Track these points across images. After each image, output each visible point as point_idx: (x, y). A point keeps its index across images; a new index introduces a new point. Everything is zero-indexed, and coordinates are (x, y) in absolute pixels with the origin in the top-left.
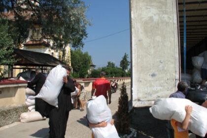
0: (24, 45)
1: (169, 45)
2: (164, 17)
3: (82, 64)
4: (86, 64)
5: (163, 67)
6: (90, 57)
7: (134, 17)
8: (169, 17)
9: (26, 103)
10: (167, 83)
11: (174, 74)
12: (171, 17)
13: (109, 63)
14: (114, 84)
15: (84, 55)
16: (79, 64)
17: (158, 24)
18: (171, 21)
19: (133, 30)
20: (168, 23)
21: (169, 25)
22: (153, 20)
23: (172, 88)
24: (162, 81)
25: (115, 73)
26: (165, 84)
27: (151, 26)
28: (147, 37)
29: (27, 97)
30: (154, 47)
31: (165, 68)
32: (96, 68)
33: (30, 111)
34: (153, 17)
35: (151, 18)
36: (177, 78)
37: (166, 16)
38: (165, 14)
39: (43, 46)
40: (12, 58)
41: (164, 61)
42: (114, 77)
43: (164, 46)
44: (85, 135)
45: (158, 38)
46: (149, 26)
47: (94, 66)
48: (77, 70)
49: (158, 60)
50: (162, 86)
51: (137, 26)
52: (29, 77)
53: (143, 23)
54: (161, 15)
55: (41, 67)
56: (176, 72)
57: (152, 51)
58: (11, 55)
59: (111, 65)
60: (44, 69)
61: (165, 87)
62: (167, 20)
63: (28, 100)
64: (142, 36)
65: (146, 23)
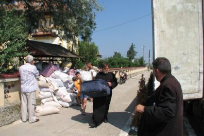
0: (32, 36)
1: (193, 36)
2: (188, 6)
3: (89, 54)
4: (93, 54)
5: (187, 59)
6: (97, 47)
7: (156, 6)
8: (193, 6)
9: (39, 95)
10: (190, 76)
11: (198, 67)
12: (195, 6)
13: (116, 53)
14: (123, 75)
15: (91, 45)
16: (86, 55)
17: (182, 13)
18: (195, 10)
19: (155, 20)
20: (192, 12)
21: (193, 15)
22: (176, 10)
23: (196, 82)
24: (186, 74)
25: (123, 63)
26: (189, 78)
27: (175, 16)
28: (170, 27)
29: (40, 90)
30: (178, 38)
31: (189, 61)
32: (102, 58)
33: (43, 104)
34: (176, 6)
35: (174, 7)
36: (201, 71)
37: (190, 5)
38: (190, 2)
39: (50, 37)
40: (25, 51)
41: (187, 53)
42: (122, 67)
43: (188, 37)
44: (102, 130)
45: (182, 29)
46: (172, 15)
47: (100, 56)
48: (84, 60)
49: (182, 52)
50: (185, 80)
51: (159, 16)
52: (41, 69)
53: (166, 13)
54: (184, 4)
55: (51, 58)
56: (200, 64)
57: (175, 43)
58: (23, 47)
59: (117, 55)
60: (55, 60)
61: (189, 80)
62: (191, 9)
63: (41, 93)
64: (165, 26)
65: (169, 12)
